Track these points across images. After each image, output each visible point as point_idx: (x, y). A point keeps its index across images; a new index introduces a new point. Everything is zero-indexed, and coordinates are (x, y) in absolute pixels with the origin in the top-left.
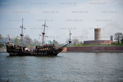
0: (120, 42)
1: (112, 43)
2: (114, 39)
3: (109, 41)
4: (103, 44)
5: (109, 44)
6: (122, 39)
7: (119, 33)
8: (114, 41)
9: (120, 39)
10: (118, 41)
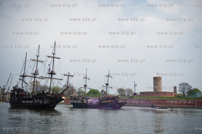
0: (186, 94)
1: (175, 95)
2: (179, 91)
3: (171, 93)
4: (164, 96)
5: (171, 96)
6: (188, 91)
7: (185, 84)
8: (178, 93)
9: (186, 91)
10: (184, 94)
